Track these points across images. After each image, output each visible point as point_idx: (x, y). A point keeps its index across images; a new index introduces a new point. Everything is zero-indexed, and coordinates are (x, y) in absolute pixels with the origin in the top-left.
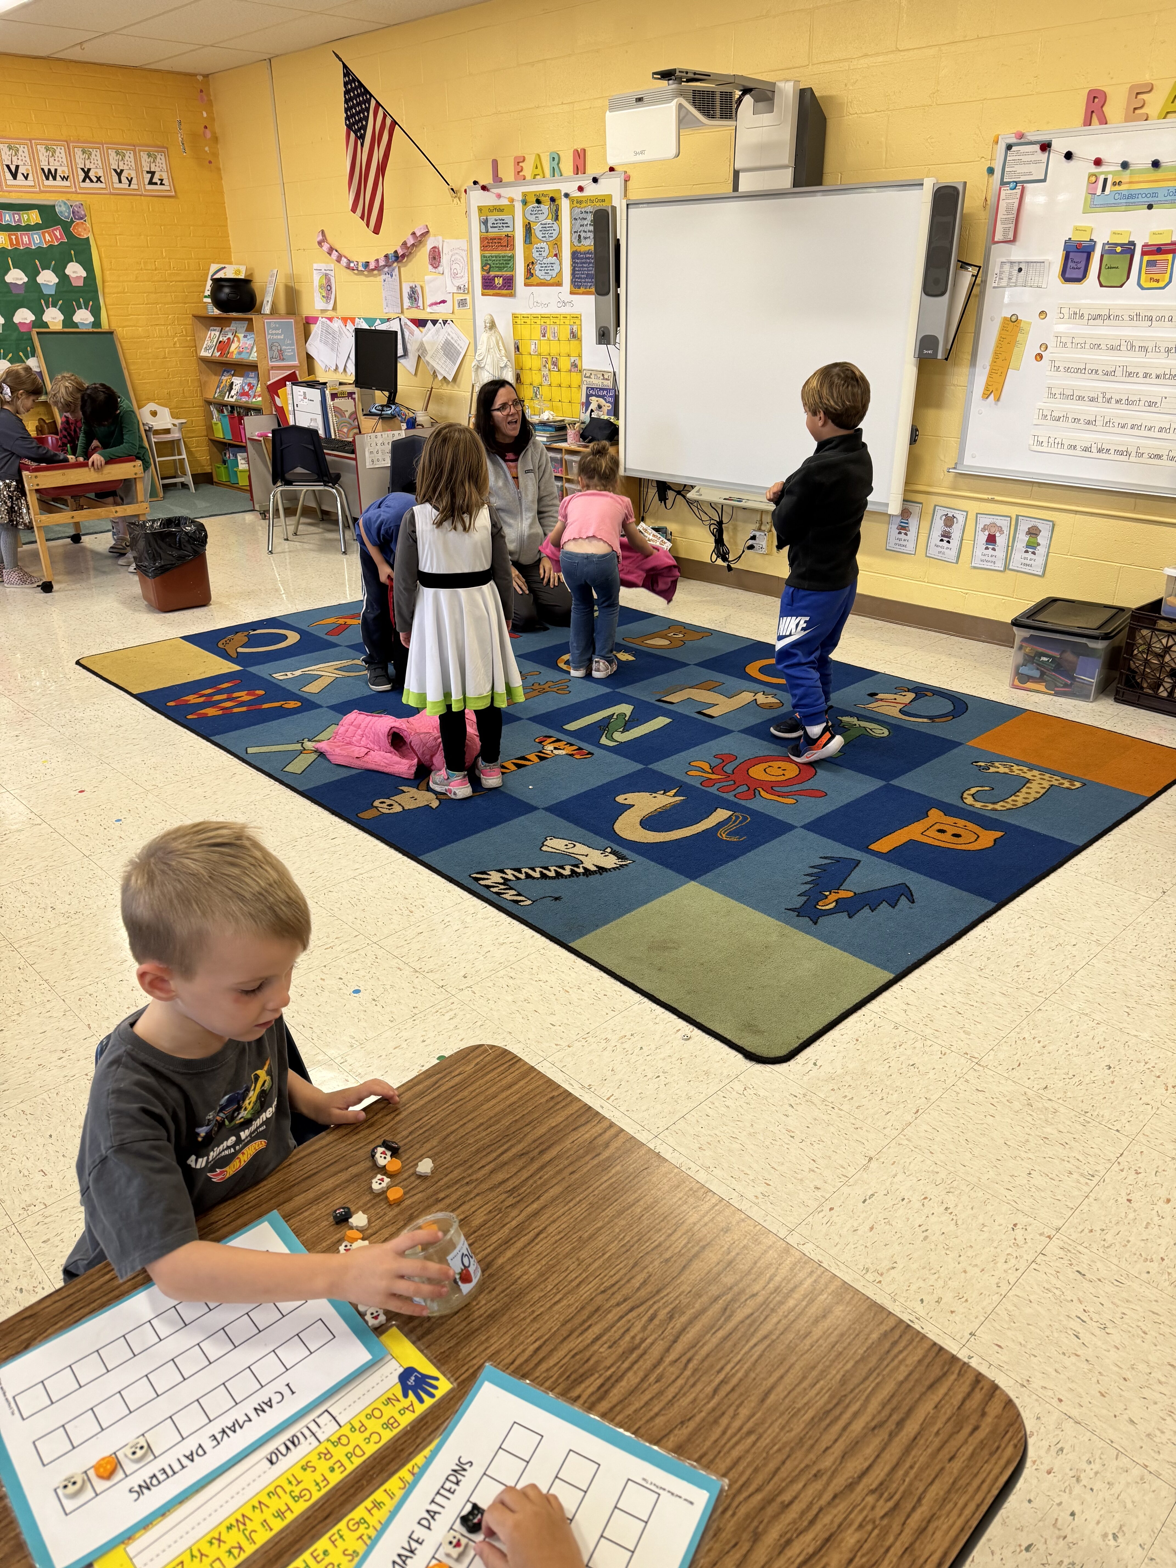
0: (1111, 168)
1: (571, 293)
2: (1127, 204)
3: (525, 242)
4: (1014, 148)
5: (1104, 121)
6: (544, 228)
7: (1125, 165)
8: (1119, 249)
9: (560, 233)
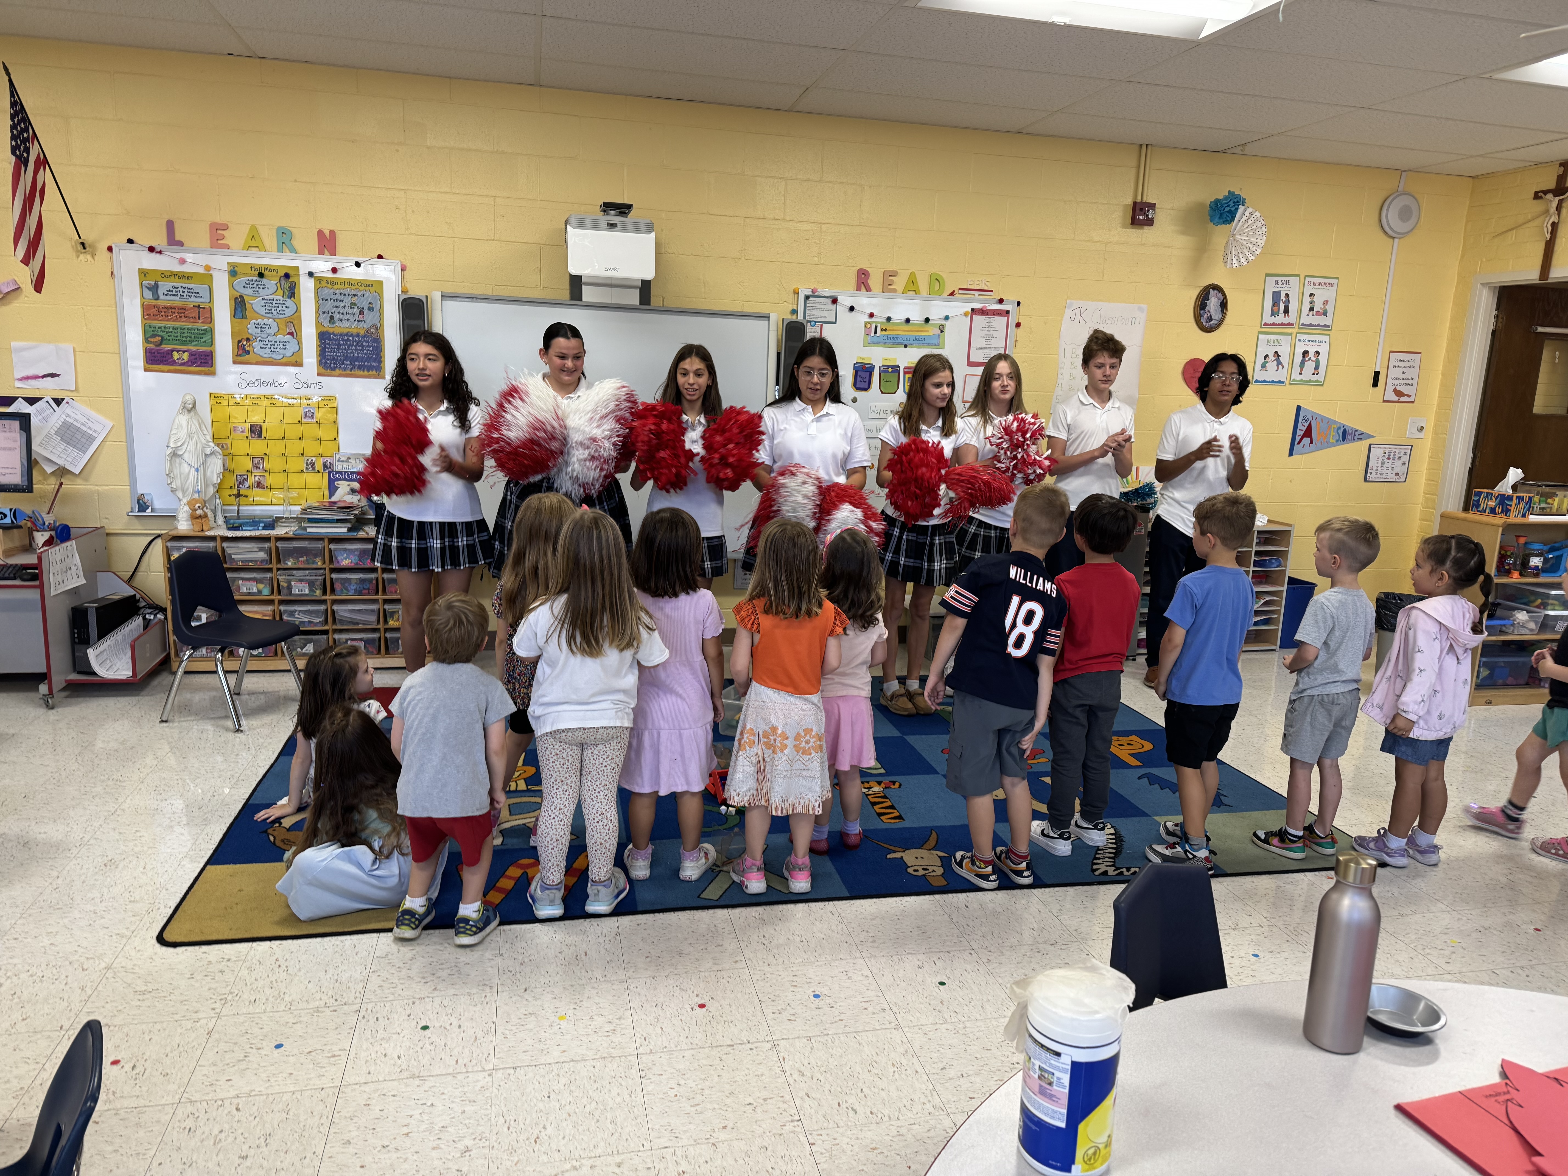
0: (879, 320)
1: (318, 375)
2: (893, 343)
3: (234, 315)
4: (811, 299)
5: (868, 289)
6: (268, 303)
7: (889, 319)
8: (890, 370)
9: (298, 310)
